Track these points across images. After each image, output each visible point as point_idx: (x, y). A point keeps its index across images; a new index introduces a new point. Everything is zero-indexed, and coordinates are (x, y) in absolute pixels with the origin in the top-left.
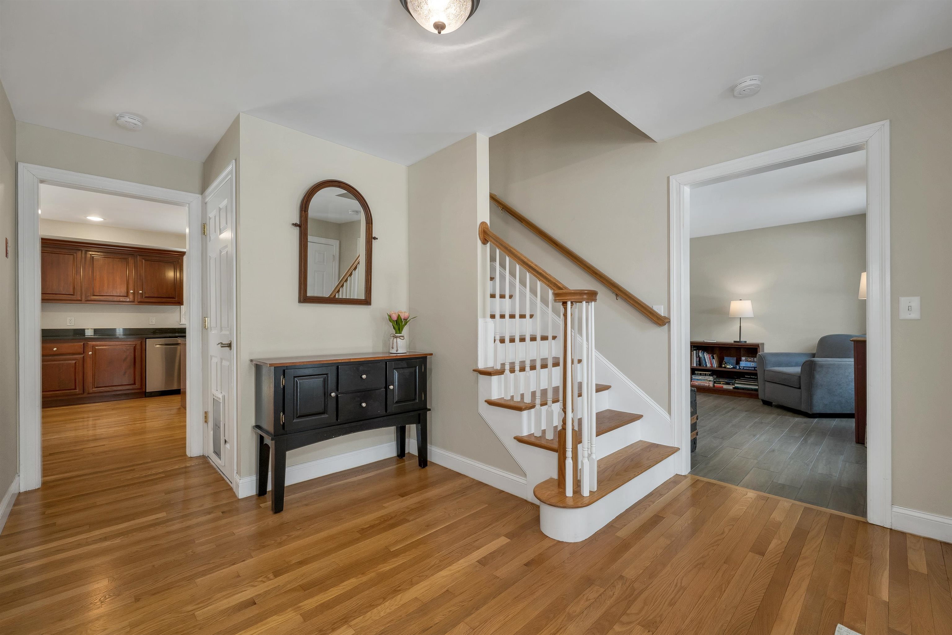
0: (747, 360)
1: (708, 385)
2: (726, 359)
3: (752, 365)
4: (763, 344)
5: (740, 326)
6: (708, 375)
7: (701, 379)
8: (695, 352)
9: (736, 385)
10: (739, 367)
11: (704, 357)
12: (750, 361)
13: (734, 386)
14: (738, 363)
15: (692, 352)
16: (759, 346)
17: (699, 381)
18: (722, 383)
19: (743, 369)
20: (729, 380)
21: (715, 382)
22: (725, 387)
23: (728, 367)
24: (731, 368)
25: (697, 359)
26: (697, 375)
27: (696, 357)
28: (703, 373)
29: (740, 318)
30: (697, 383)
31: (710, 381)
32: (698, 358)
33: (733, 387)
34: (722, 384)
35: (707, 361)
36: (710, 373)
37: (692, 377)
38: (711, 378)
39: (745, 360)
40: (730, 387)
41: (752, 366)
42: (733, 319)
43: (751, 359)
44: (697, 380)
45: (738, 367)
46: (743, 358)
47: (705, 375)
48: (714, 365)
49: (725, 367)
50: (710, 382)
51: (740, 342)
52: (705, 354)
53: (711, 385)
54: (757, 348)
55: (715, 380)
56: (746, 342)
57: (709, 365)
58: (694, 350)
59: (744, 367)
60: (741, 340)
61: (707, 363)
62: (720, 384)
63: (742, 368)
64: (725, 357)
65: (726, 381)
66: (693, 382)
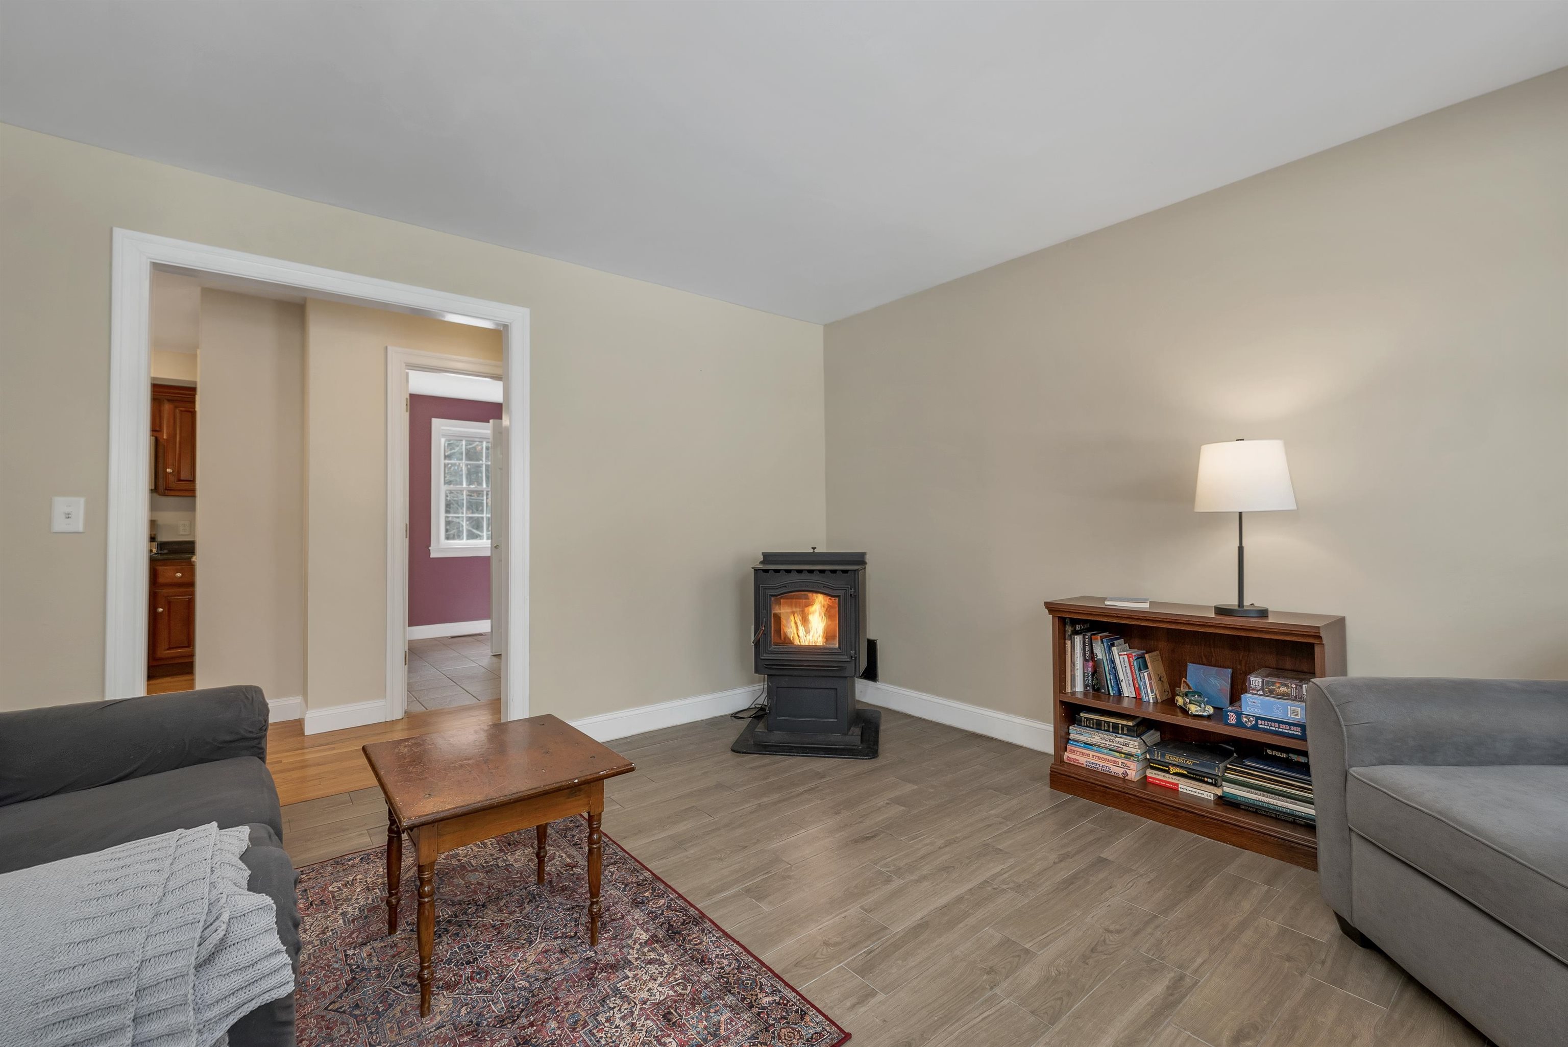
0: (1271, 692)
1: (1119, 771)
2: (1195, 674)
3: (1294, 712)
4: (1339, 624)
5: (1241, 550)
6: (1123, 729)
7: (1099, 746)
8: (1078, 639)
9: (1229, 789)
10: (1239, 715)
11: (1113, 662)
12: (1284, 696)
13: (1219, 792)
14: (1237, 691)
15: (1068, 642)
16: (1320, 638)
17: (1092, 753)
18: (1173, 770)
19: (1255, 727)
20: (1201, 765)
21: (1150, 764)
22: (1186, 787)
23: (1194, 709)
24: (1209, 717)
25: (1088, 667)
26: (1087, 726)
27: (1085, 660)
28: (1108, 723)
29: (1240, 514)
30: (1083, 760)
31: (1129, 755)
32: (1091, 664)
33: (1216, 795)
34: (1176, 774)
35: (1121, 677)
36: (1131, 724)
37: (1069, 734)
38: (1133, 746)
39: (1263, 689)
40: (1206, 793)
41: (1290, 717)
42: (1214, 519)
43: (1285, 685)
44: (1087, 745)
45: (1232, 719)
46: (1255, 681)
47: (1115, 729)
48: (1147, 694)
49: (1185, 712)
50: (1128, 763)
51: (1239, 611)
52: (1114, 649)
53: (1133, 772)
54: (1312, 646)
55: (1148, 757)
56: (1263, 613)
57: (1128, 691)
58: (1076, 633)
59: (1257, 718)
60: (1247, 602)
61: (1123, 684)
62: (1168, 772)
63: (1249, 725)
64: (1191, 667)
65: (1189, 763)
66: (1073, 752)
